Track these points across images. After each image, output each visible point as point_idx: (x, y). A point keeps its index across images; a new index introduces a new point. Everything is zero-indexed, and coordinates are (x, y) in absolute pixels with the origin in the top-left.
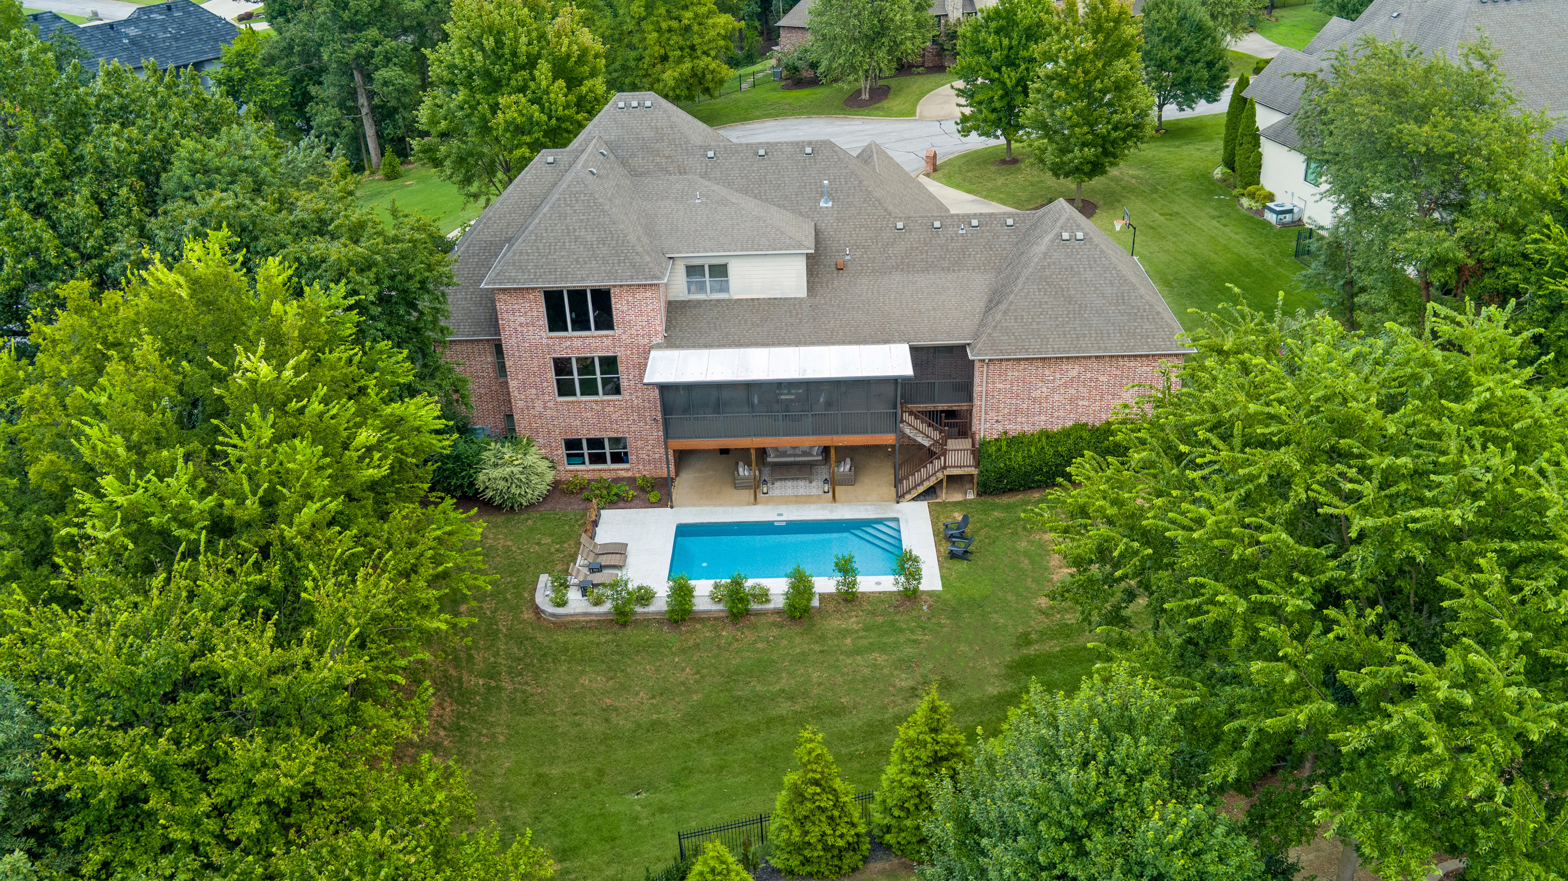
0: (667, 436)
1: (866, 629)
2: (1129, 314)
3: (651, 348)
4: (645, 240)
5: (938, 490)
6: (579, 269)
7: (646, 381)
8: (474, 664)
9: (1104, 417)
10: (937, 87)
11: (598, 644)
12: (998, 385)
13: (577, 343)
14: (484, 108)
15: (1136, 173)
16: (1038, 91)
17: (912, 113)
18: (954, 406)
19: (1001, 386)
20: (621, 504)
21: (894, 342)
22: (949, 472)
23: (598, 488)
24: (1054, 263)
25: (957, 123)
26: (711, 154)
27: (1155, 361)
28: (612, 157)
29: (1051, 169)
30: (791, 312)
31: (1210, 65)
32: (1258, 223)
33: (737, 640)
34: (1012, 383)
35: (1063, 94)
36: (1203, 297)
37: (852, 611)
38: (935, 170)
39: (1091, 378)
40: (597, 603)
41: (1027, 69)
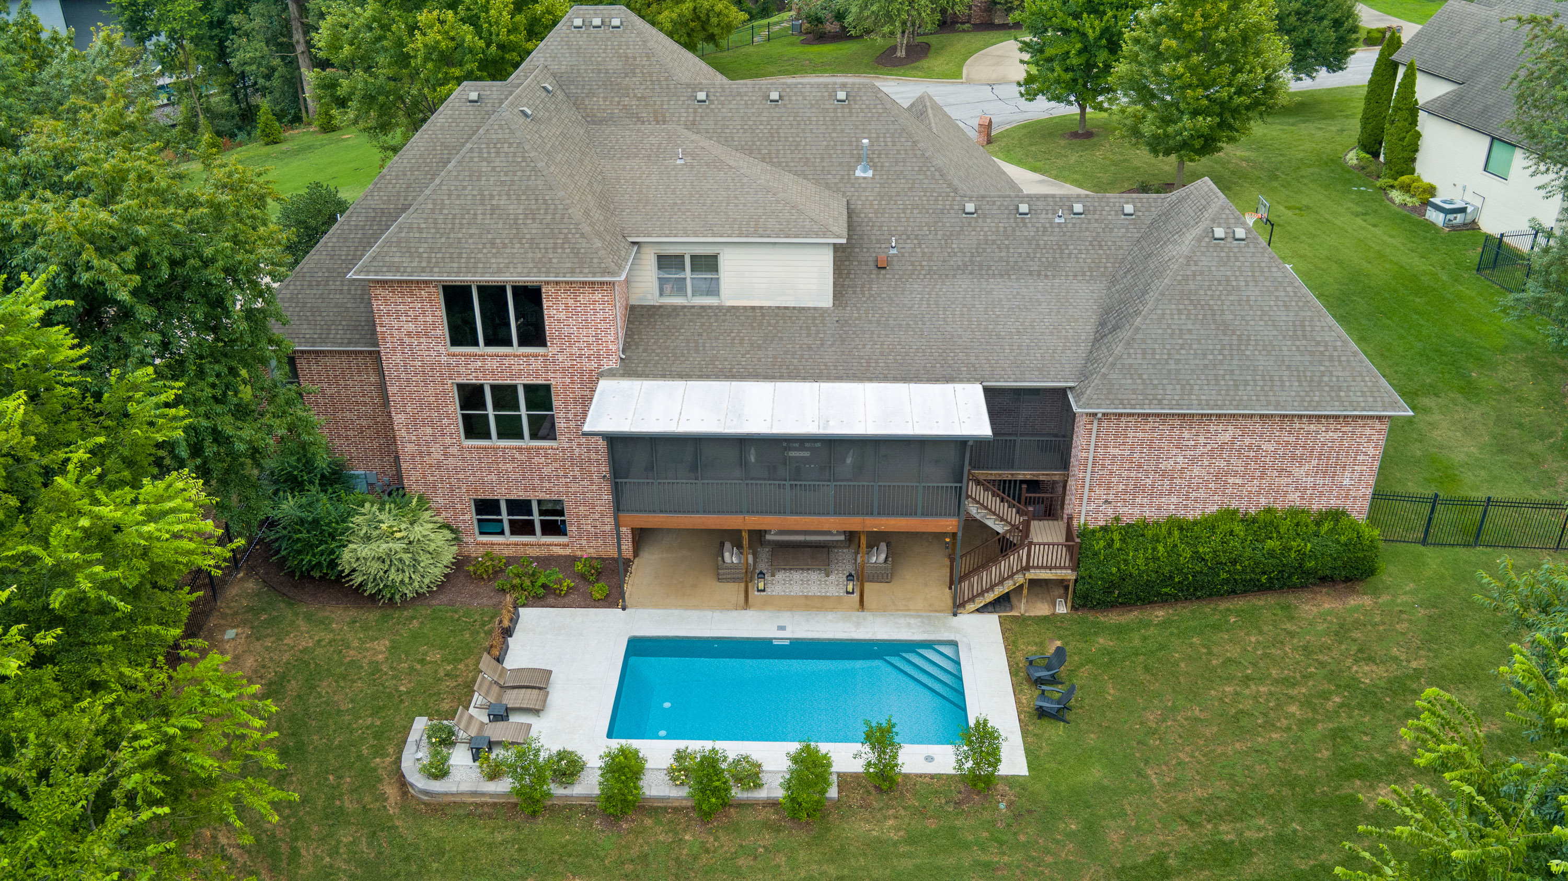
0: (618, 507)
1: (911, 840)
2: (1312, 354)
3: (601, 375)
4: (597, 214)
5: (1014, 600)
6: (494, 255)
7: (587, 428)
8: (299, 866)
9: (1263, 501)
10: (986, 46)
11: (490, 846)
12: (1112, 451)
13: (492, 364)
14: (399, 28)
15: (1247, 154)
16: (1137, 41)
17: (958, 75)
18: (1041, 475)
19: (1117, 451)
20: (551, 600)
21: (961, 381)
22: (1033, 574)
23: (518, 576)
24: (1202, 273)
25: (1019, 84)
26: (701, 96)
27: (1348, 424)
28: (560, 95)
29: (1149, 144)
30: (808, 328)
31: (1337, 23)
32: (1419, 223)
33: (707, 851)
34: (1132, 449)
35: (1174, 43)
36: (1364, 321)
37: (888, 807)
38: (989, 142)
39: (1250, 447)
40: (494, 775)
41: (1115, 17)
